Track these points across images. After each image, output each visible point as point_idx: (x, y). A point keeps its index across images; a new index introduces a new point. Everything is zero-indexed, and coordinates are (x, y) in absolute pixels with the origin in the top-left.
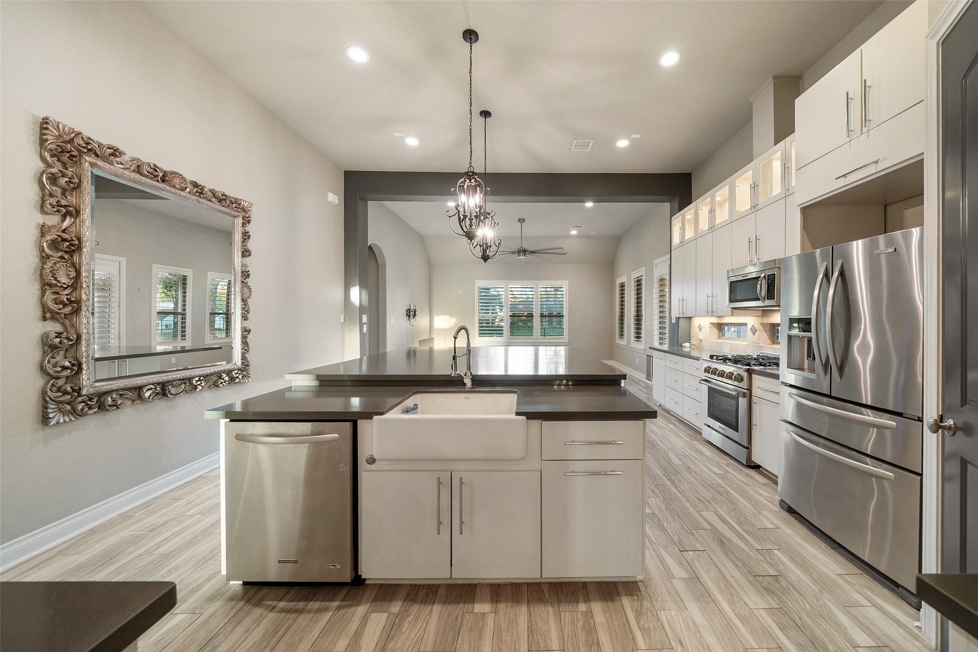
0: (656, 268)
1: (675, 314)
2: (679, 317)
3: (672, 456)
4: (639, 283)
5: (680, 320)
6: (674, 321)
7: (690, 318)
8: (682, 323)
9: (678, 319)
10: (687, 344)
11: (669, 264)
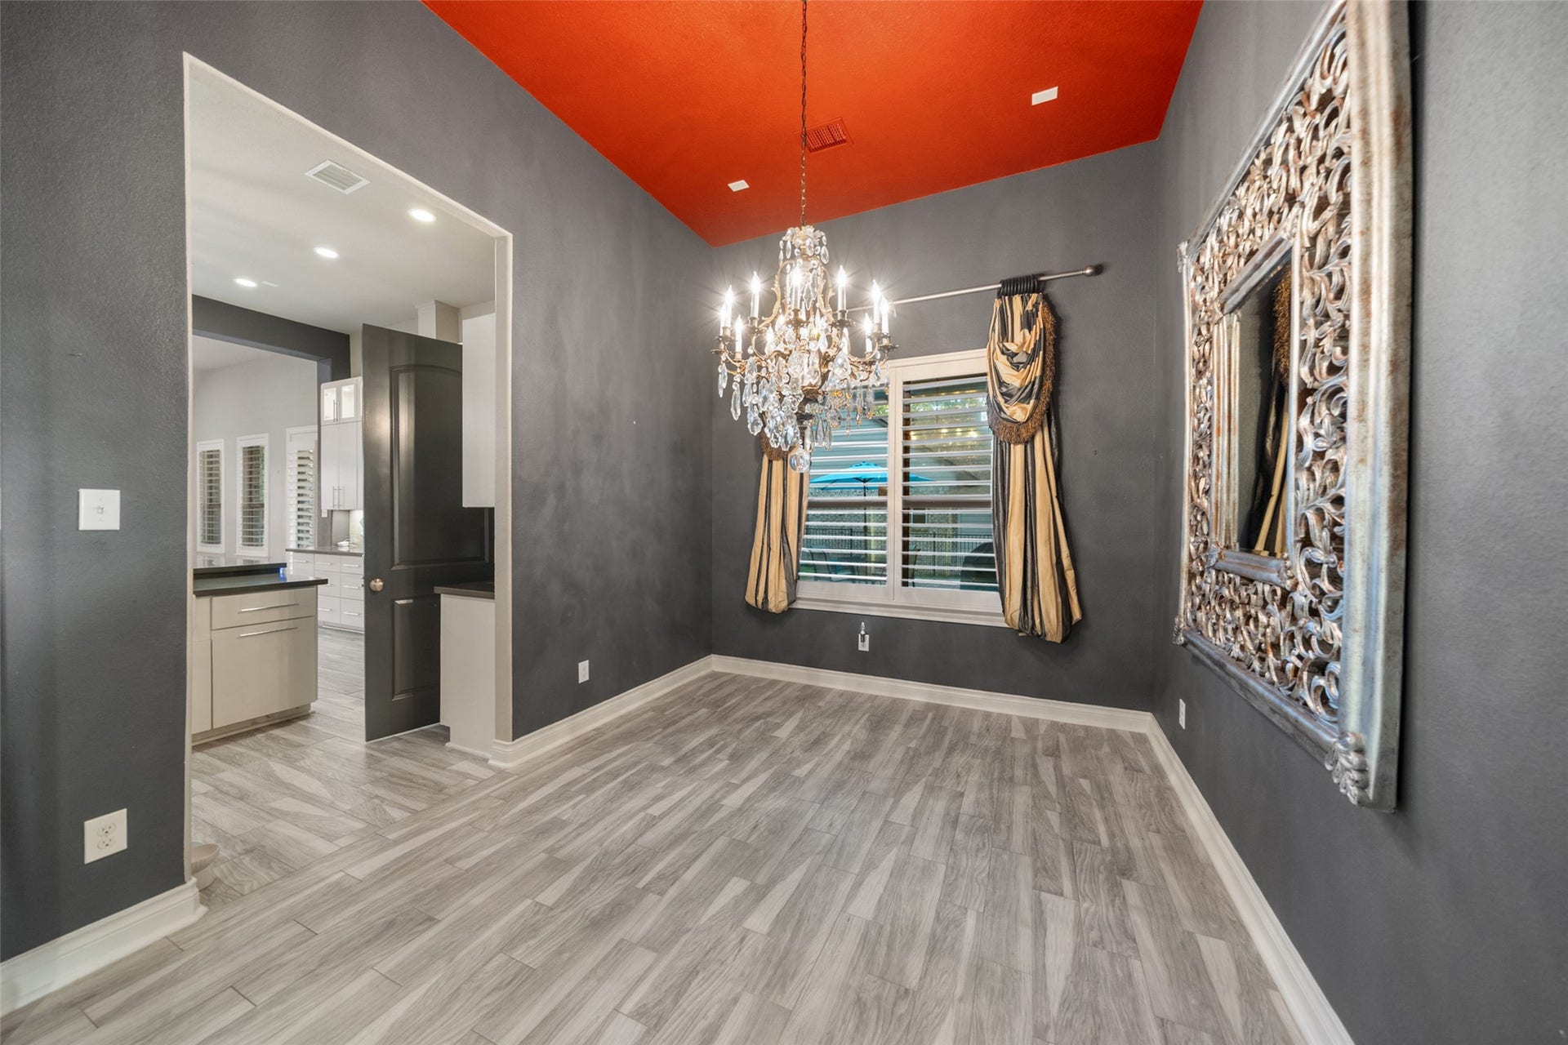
0: (291, 441)
1: (326, 506)
2: (332, 511)
3: (330, 655)
4: (254, 456)
5: (334, 514)
6: (324, 515)
7: (349, 511)
8: (337, 517)
9: (331, 512)
10: (345, 543)
11: (317, 439)
